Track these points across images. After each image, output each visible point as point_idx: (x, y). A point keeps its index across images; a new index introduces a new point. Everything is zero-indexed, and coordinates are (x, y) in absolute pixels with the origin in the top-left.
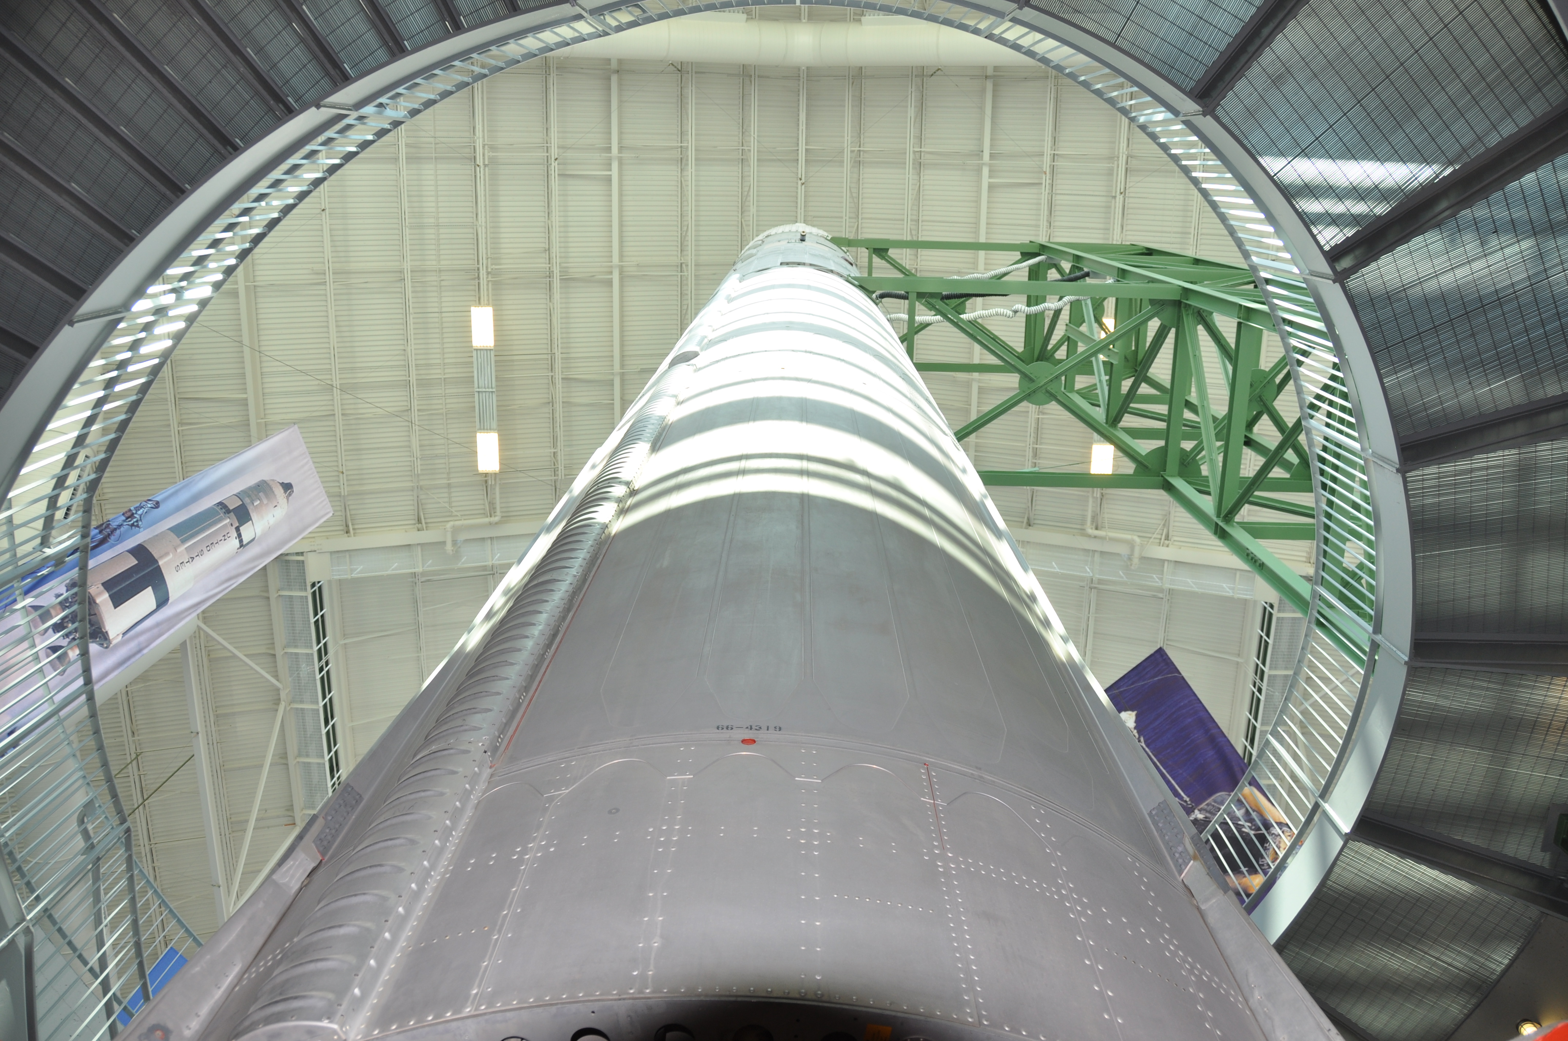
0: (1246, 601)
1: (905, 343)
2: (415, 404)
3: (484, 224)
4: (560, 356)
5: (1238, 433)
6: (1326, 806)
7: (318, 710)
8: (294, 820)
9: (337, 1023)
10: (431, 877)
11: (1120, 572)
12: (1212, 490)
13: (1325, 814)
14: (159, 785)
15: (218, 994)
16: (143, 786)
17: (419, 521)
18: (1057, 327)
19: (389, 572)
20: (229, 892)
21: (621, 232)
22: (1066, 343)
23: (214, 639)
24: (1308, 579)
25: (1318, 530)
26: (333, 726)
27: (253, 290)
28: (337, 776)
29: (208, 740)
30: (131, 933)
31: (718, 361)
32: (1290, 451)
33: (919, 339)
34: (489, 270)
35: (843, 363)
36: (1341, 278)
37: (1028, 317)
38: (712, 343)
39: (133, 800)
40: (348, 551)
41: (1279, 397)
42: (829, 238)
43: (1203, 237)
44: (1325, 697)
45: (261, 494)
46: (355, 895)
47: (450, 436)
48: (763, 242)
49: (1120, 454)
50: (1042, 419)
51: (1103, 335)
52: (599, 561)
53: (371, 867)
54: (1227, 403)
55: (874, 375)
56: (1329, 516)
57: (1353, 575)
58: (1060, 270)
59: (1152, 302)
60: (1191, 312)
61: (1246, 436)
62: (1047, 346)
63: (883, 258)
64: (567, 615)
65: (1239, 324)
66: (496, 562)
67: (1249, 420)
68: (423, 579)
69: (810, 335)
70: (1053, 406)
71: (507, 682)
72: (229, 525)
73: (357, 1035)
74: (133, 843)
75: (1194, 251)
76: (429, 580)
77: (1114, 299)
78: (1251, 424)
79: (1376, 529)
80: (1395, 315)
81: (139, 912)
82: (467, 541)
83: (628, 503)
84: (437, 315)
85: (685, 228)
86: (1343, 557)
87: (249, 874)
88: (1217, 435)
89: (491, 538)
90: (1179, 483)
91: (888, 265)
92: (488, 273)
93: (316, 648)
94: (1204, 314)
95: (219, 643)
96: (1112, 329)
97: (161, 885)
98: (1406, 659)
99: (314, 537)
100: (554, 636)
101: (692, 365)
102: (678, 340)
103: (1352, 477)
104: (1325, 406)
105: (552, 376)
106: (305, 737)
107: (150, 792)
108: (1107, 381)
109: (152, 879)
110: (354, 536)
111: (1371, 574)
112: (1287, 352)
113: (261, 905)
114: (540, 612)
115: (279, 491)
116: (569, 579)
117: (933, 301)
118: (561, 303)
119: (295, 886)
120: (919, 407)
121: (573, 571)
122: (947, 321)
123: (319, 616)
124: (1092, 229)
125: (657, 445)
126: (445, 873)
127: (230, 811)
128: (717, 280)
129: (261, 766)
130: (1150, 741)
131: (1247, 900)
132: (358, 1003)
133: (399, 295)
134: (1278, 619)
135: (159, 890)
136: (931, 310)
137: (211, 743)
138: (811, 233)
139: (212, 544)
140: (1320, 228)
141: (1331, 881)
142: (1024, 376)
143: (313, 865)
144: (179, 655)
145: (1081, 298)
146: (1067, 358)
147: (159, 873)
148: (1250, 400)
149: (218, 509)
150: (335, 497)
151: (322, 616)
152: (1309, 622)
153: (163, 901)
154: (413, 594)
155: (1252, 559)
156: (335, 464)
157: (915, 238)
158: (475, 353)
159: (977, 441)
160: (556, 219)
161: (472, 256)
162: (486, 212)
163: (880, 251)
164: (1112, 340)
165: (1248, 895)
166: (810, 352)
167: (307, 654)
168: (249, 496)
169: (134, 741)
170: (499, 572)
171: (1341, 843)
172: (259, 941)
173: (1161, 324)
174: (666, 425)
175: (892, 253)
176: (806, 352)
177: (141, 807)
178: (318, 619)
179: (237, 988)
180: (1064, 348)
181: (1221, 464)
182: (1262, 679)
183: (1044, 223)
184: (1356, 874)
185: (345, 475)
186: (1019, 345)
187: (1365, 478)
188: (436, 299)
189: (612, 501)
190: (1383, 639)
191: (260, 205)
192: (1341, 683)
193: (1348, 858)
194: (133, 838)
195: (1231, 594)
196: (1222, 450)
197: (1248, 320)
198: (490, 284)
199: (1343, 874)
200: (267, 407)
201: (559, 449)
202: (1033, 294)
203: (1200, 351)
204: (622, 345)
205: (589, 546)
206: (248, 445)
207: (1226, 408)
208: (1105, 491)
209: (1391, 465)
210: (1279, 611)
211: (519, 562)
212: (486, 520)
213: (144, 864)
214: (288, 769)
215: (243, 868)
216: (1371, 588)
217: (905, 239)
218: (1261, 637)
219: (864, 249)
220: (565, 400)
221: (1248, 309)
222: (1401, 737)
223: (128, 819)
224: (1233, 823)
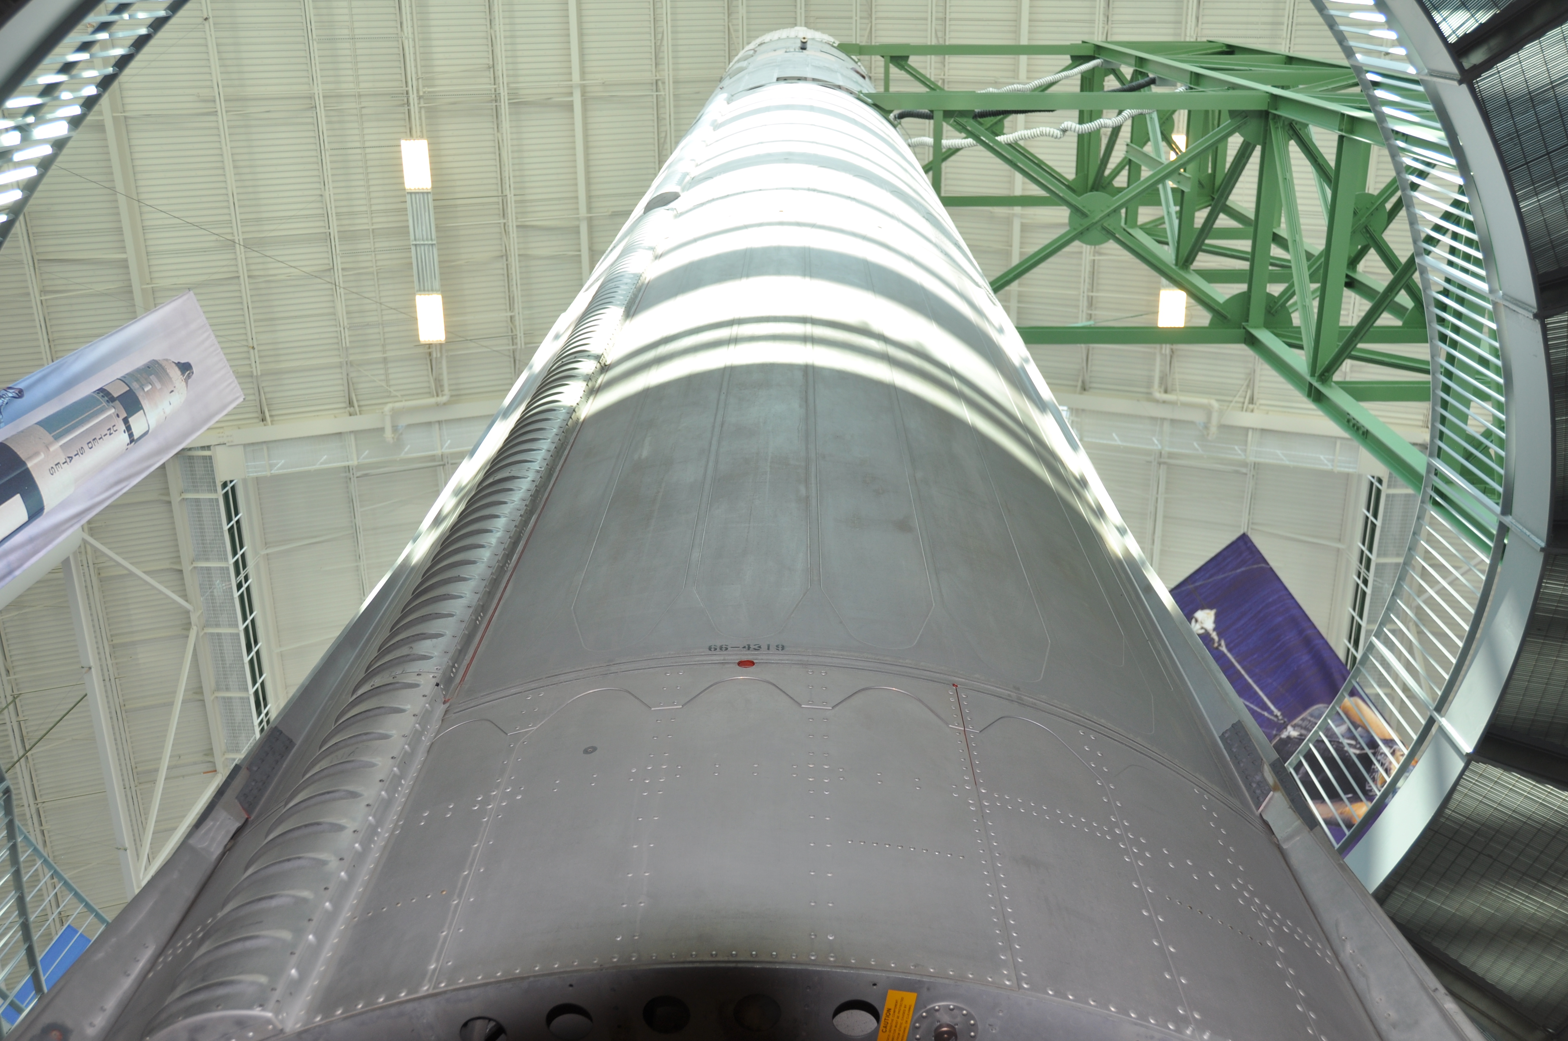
0: (1348, 476)
1: (931, 173)
2: (338, 261)
3: (410, 35)
4: (513, 198)
5: (1338, 271)
6: (1444, 721)
7: (238, 635)
8: (215, 766)
9: (271, 1011)
10: (377, 834)
11: (1195, 444)
12: (1305, 343)
13: (1442, 730)
14: (45, 732)
15: (127, 984)
16: (24, 734)
17: (351, 404)
18: (1116, 147)
19: (317, 466)
20: (138, 855)
21: (581, 42)
22: (1127, 167)
23: (104, 554)
24: (1423, 447)
25: (1433, 391)
26: (258, 653)
27: (124, 122)
28: (264, 712)
29: (103, 675)
30: (17, 913)
31: (702, 204)
32: (1403, 292)
33: (947, 167)
34: (421, 94)
35: (854, 203)
36: (1468, 77)
37: (1081, 137)
38: (696, 181)
39: (11, 752)
40: (265, 442)
41: (1391, 226)
42: (836, 45)
43: (1299, 27)
44: (1442, 592)
45: (153, 377)
46: (289, 860)
47: (383, 300)
48: (755, 51)
49: (1192, 301)
50: (1099, 260)
51: (1173, 156)
52: (566, 452)
53: (306, 826)
54: (1325, 235)
55: (892, 216)
56: (1449, 375)
57: (1478, 445)
58: (1119, 77)
59: (1233, 114)
60: (1280, 124)
61: (1347, 276)
62: (1104, 171)
63: (902, 68)
64: (530, 518)
65: (1341, 138)
66: (446, 450)
67: (1353, 255)
68: (359, 474)
69: (814, 169)
70: (1111, 246)
71: (459, 601)
72: (114, 416)
73: (296, 1023)
74: (15, 803)
75: (1288, 45)
76: (366, 475)
77: (1186, 112)
78: (1353, 262)
79: (1507, 389)
80: (1538, 121)
81: (25, 886)
82: (409, 426)
83: (599, 381)
84: (359, 151)
85: (659, 36)
86: (1466, 423)
87: (162, 834)
88: (1311, 277)
89: (439, 422)
90: (1265, 336)
91: (908, 76)
92: (420, 98)
93: (232, 561)
94: (1297, 127)
95: (111, 559)
96: (1183, 148)
97: (53, 852)
98: (1543, 545)
99: (222, 427)
100: (515, 544)
101: (672, 209)
102: (655, 175)
103: (1479, 326)
104: (1446, 240)
105: (505, 224)
106: (223, 668)
107: (33, 741)
108: (1176, 212)
109: (40, 847)
110: (272, 424)
111: (1501, 443)
112: (1398, 173)
113: (175, 875)
114: (497, 517)
115: (175, 373)
116: (531, 475)
117: (963, 120)
118: (511, 133)
119: (216, 850)
120: (946, 254)
121: (536, 466)
122: (981, 145)
123: (233, 522)
124: (1160, 22)
125: (632, 310)
126: (394, 829)
127: (134, 758)
128: (701, 101)
129: (171, 704)
130: (1232, 645)
131: (1348, 833)
132: (295, 987)
133: (310, 127)
134: (1388, 496)
135: (50, 860)
136: (961, 132)
137: (107, 679)
138: (813, 39)
139: (94, 440)
140: (1445, 13)
141: (1450, 810)
142: (1076, 210)
143: (237, 825)
144: (61, 575)
145: (1145, 111)
146: (1129, 186)
147: (50, 837)
148: (1354, 232)
149: (98, 397)
150: (245, 377)
151: (238, 522)
152: (1423, 502)
153: (56, 872)
154: (348, 492)
155: (1354, 425)
156: (243, 337)
157: (941, 42)
158: (408, 198)
159: (1021, 289)
160: (500, 27)
161: (398, 77)
162: (412, 20)
163: (899, 59)
164: (1183, 163)
166: (814, 190)
167: (222, 569)
168: (137, 380)
169: (9, 682)
170: (450, 462)
171: (1460, 765)
172: (174, 917)
173: (1244, 141)
174: (643, 284)
175: (914, 61)
176: (809, 190)
177: (23, 760)
178: (232, 526)
179: (151, 975)
180: (1125, 172)
181: (1316, 310)
182: (1368, 568)
183: (1100, 18)
184: (1481, 802)
185: (256, 350)
186: (1069, 172)
187: (1494, 326)
188: (356, 132)
189: (580, 379)
190: (1514, 521)
191: (122, 19)
192: (1462, 575)
193: (1471, 782)
194: (14, 797)
195: (1329, 467)
196: (1318, 293)
197: (1352, 132)
198: (423, 111)
199: (1466, 801)
200: (153, 269)
201: (516, 311)
202: (1086, 108)
203: (1291, 172)
204: (588, 183)
205: (553, 434)
206: (133, 316)
207: (1324, 242)
208: (1175, 347)
209: (1527, 310)
210: (1389, 486)
211: (472, 453)
212: (433, 400)
213: (29, 828)
214: (204, 706)
215: (155, 826)
216: (1500, 460)
217: (929, 44)
218: (1367, 518)
219: (879, 58)
220: (522, 252)
221: (1353, 119)
222: (1533, 638)
223: (7, 776)
224: (1330, 742)
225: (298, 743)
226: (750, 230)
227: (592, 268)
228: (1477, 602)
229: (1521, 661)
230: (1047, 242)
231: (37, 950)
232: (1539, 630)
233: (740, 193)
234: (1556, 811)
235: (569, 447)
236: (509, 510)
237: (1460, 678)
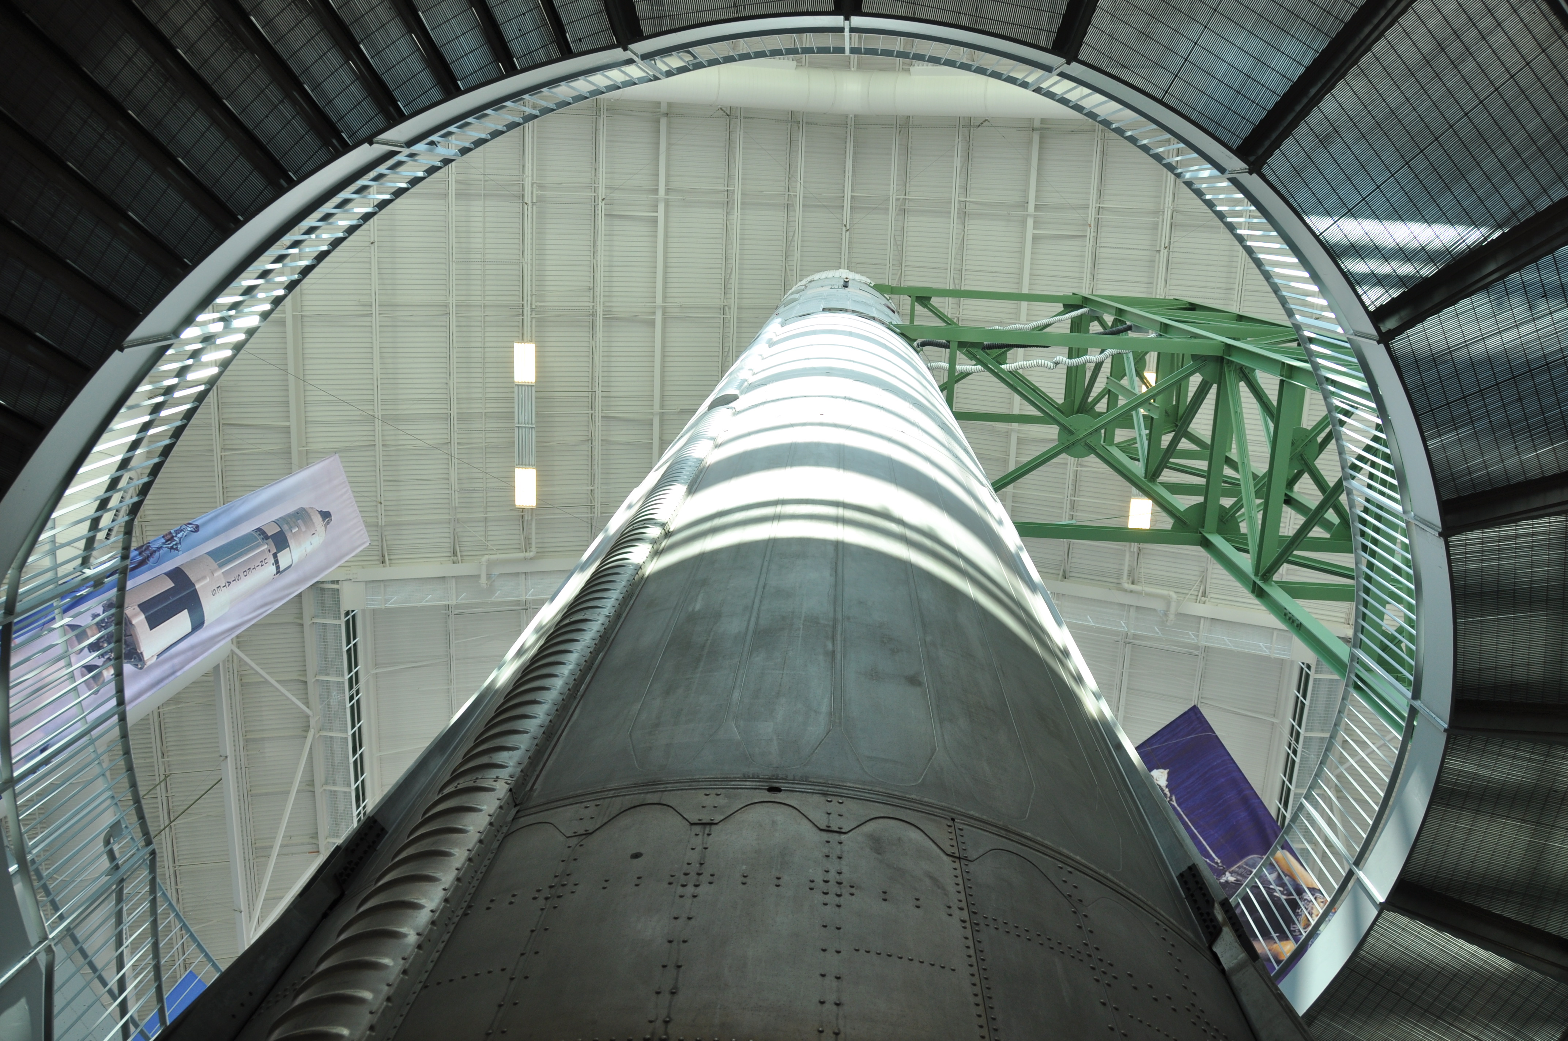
0: (1282, 661)
1: (945, 392)
2: (455, 436)
3: (529, 261)
4: (601, 394)
5: (1278, 491)
6: (1361, 874)
7: (347, 739)
8: (318, 847)
11: (1156, 628)
12: (1250, 548)
13: (1359, 881)
14: (186, 807)
16: (171, 807)
17: (455, 554)
18: (1098, 379)
19: (423, 604)
20: (250, 917)
21: (665, 273)
22: (1107, 396)
23: (247, 664)
24: (1346, 640)
25: (1357, 592)
26: (361, 755)
27: (300, 319)
28: (362, 805)
29: (236, 764)
30: (151, 956)
31: (757, 405)
32: (1331, 511)
33: (959, 388)
34: (534, 307)
35: (882, 411)
36: (1385, 339)
37: (1069, 369)
38: (752, 387)
39: (159, 821)
40: (383, 581)
41: (1321, 456)
42: (872, 285)
43: (1247, 293)
44: (1361, 762)
45: (300, 522)
47: (488, 470)
48: (806, 287)
49: (1159, 509)
50: (1082, 470)
51: (1144, 389)
54: (1268, 460)
55: (913, 424)
56: (1369, 579)
57: (1392, 639)
58: (1102, 323)
59: (1194, 357)
60: (1233, 368)
61: (1286, 495)
62: (1087, 398)
63: (925, 306)
64: (598, 655)
65: (1282, 382)
66: (529, 597)
67: (1290, 478)
68: (457, 612)
69: (850, 382)
70: (1092, 459)
71: (534, 720)
72: (267, 551)
74: (158, 864)
75: (1238, 306)
76: (462, 613)
77: (1156, 353)
78: (1291, 483)
79: (1417, 593)
80: (1440, 377)
81: (160, 934)
82: (501, 575)
83: (663, 545)
84: (480, 350)
85: (729, 271)
86: (1382, 620)
87: (271, 901)
88: (1256, 492)
89: (525, 573)
90: (1217, 540)
91: (930, 313)
92: (532, 310)
93: (347, 677)
94: (1247, 371)
95: (252, 668)
96: (1153, 384)
97: (184, 908)
98: (1446, 726)
99: (350, 566)
100: (583, 676)
101: (732, 408)
102: (718, 381)
103: (1393, 540)
104: (1367, 468)
105: (592, 414)
106: (332, 765)
107: (177, 814)
108: (1146, 435)
109: (174, 903)
110: (390, 566)
111: (1411, 638)
112: (1330, 411)
114: (570, 652)
115: (318, 519)
116: (601, 619)
117: (974, 351)
118: (603, 342)
120: (957, 457)
121: (606, 612)
122: (987, 370)
123: (351, 645)
124: (1136, 282)
125: (693, 489)
127: (254, 836)
128: (760, 324)
129: (288, 792)
130: (1181, 800)
131: (1277, 968)
133: (444, 329)
134: (1315, 680)
135: (181, 914)
136: (971, 360)
137: (239, 767)
138: (854, 279)
139: (249, 569)
140: (1365, 288)
141: (1365, 951)
142: (1064, 428)
143: (334, 897)
144: (211, 679)
145: (1123, 351)
146: (1108, 411)
147: (182, 895)
148: (1291, 459)
149: (256, 535)
150: (372, 526)
151: (355, 645)
152: (1347, 685)
153: (184, 925)
154: (446, 626)
155: (1290, 618)
156: (374, 494)
157: (958, 288)
158: (516, 388)
159: (1015, 491)
160: (601, 258)
161: (517, 293)
162: (532, 249)
163: (923, 299)
164: (1153, 394)
165: (1278, 962)
166: (850, 399)
167: (338, 683)
168: (288, 523)
169: (163, 763)
170: (532, 607)
171: (1375, 912)
173: (1203, 380)
174: (704, 467)
175: (935, 301)
176: (845, 398)
177: (167, 829)
178: (350, 648)
180: (1105, 400)
181: (1260, 522)
182: (1297, 741)
183: (1087, 276)
184: (1391, 945)
185: (383, 505)
186: (1059, 397)
187: (1407, 541)
188: (479, 334)
189: (646, 542)
190: (1422, 705)
191: (310, 238)
192: (1378, 748)
193: (1383, 928)
194: (158, 859)
195: (1267, 653)
196: (1262, 507)
197: (1290, 377)
198: (534, 321)
199: (1377, 944)
200: (309, 435)
201: (596, 486)
202: (1075, 346)
203: (1241, 408)
204: (663, 385)
205: (622, 586)
206: (289, 472)
207: (1267, 466)
208: (1142, 545)
209: (1434, 529)
210: (1316, 672)
211: (552, 599)
212: (522, 555)
213: (167, 886)
214: (314, 796)
215: (266, 894)
216: (1410, 653)
217: (948, 288)
218: (1298, 697)
219: (907, 297)
220: (604, 438)
221: (1291, 367)
222: (1439, 806)
223: (154, 840)
224: (1264, 887)
225: (390, 832)
226: (796, 428)
227: (661, 454)
228: (1390, 774)
229: (1426, 825)
230: (1038, 453)
231: (164, 989)
232: (1442, 799)
233: (789, 398)
234: (1454, 956)
235: (634, 598)
236: (581, 647)
237: (1375, 839)
